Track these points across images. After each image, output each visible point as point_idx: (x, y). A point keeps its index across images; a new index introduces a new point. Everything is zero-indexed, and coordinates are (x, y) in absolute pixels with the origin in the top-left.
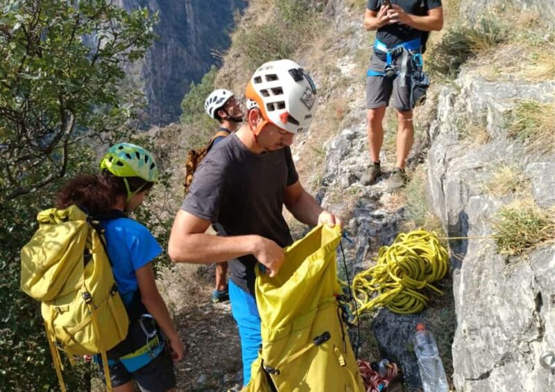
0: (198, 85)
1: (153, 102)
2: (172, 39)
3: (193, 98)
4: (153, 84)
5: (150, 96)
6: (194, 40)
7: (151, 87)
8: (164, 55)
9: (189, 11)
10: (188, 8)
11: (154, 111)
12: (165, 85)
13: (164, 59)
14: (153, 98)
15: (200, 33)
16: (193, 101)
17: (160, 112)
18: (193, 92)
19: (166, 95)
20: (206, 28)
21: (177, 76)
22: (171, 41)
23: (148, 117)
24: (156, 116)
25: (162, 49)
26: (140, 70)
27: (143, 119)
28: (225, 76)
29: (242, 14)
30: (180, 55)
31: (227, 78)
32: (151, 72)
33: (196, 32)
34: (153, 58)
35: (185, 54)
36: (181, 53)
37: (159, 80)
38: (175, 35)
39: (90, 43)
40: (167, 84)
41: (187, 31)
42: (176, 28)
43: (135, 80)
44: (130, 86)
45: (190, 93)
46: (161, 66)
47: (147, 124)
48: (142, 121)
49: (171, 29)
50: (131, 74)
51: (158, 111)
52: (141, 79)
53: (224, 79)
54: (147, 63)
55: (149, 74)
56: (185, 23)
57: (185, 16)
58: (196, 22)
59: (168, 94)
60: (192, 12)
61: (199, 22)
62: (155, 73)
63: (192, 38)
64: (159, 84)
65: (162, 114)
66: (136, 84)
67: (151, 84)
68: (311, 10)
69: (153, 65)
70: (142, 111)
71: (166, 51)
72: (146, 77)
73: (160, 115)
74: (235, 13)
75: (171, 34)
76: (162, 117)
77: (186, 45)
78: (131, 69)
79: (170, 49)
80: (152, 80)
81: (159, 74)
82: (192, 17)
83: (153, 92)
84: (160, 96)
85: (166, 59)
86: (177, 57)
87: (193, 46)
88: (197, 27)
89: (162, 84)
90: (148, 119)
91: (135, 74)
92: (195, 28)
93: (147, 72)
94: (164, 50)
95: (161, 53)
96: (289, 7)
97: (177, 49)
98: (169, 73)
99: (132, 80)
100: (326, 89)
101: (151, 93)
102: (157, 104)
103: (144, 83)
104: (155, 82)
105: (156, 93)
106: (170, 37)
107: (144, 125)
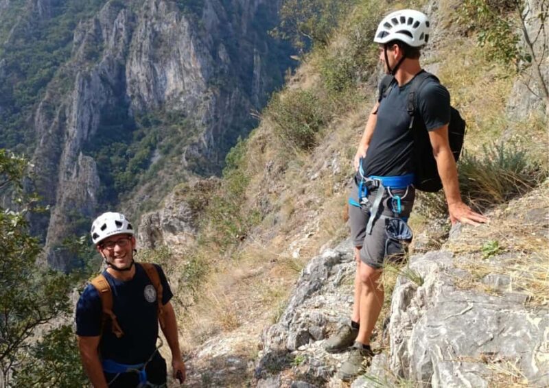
0: (245, 139)
1: (212, 147)
2: (237, 88)
3: (238, 152)
4: (214, 130)
5: (209, 142)
6: (258, 91)
7: (211, 133)
8: (228, 103)
9: (257, 62)
10: (256, 59)
11: (211, 156)
12: (224, 132)
13: (226, 107)
14: (212, 143)
15: (264, 85)
16: (238, 155)
17: (217, 158)
18: (239, 146)
19: (224, 141)
20: (272, 80)
21: (237, 125)
22: (235, 90)
23: (205, 161)
24: (212, 161)
25: (226, 97)
26: (203, 115)
27: (200, 163)
28: (260, 138)
29: (293, 73)
30: (243, 105)
31: (261, 141)
32: (213, 118)
33: (261, 83)
34: (217, 104)
35: (248, 104)
36: (244, 103)
37: (219, 128)
38: (240, 85)
39: (159, 86)
40: (227, 131)
41: (253, 82)
42: (241, 77)
43: (197, 125)
44: (192, 130)
45: (236, 147)
46: (224, 114)
47: (203, 168)
48: (199, 165)
49: (237, 78)
50: (194, 118)
51: (215, 156)
52: (203, 125)
53: (258, 141)
54: (211, 109)
55: (211, 120)
56: (251, 73)
57: (252, 67)
58: (262, 74)
59: (227, 141)
60: (259, 64)
61: (265, 74)
62: (217, 119)
63: (256, 89)
64: (219, 132)
65: (218, 160)
66: (198, 129)
67: (212, 130)
68: (356, 79)
69: (216, 112)
70: (200, 155)
71: (230, 99)
72: (208, 122)
73: (216, 161)
74: (286, 71)
75: (237, 84)
76: (218, 163)
77: (250, 96)
78: (195, 114)
79: (235, 98)
80: (213, 127)
81: (221, 121)
82: (259, 69)
83: (212, 137)
84: (219, 142)
85: (229, 108)
86: (240, 106)
87: (257, 96)
88: (263, 79)
89: (222, 130)
90: (205, 164)
91: (198, 119)
92: (260, 79)
93: (209, 119)
94: (228, 98)
95: (225, 101)
96: (331, 74)
97: (241, 98)
98: (230, 121)
99: (195, 124)
100: (345, 175)
101: (210, 139)
102: (215, 150)
103: (205, 129)
104: (216, 129)
105: (215, 139)
106: (235, 86)
107: (201, 168)
